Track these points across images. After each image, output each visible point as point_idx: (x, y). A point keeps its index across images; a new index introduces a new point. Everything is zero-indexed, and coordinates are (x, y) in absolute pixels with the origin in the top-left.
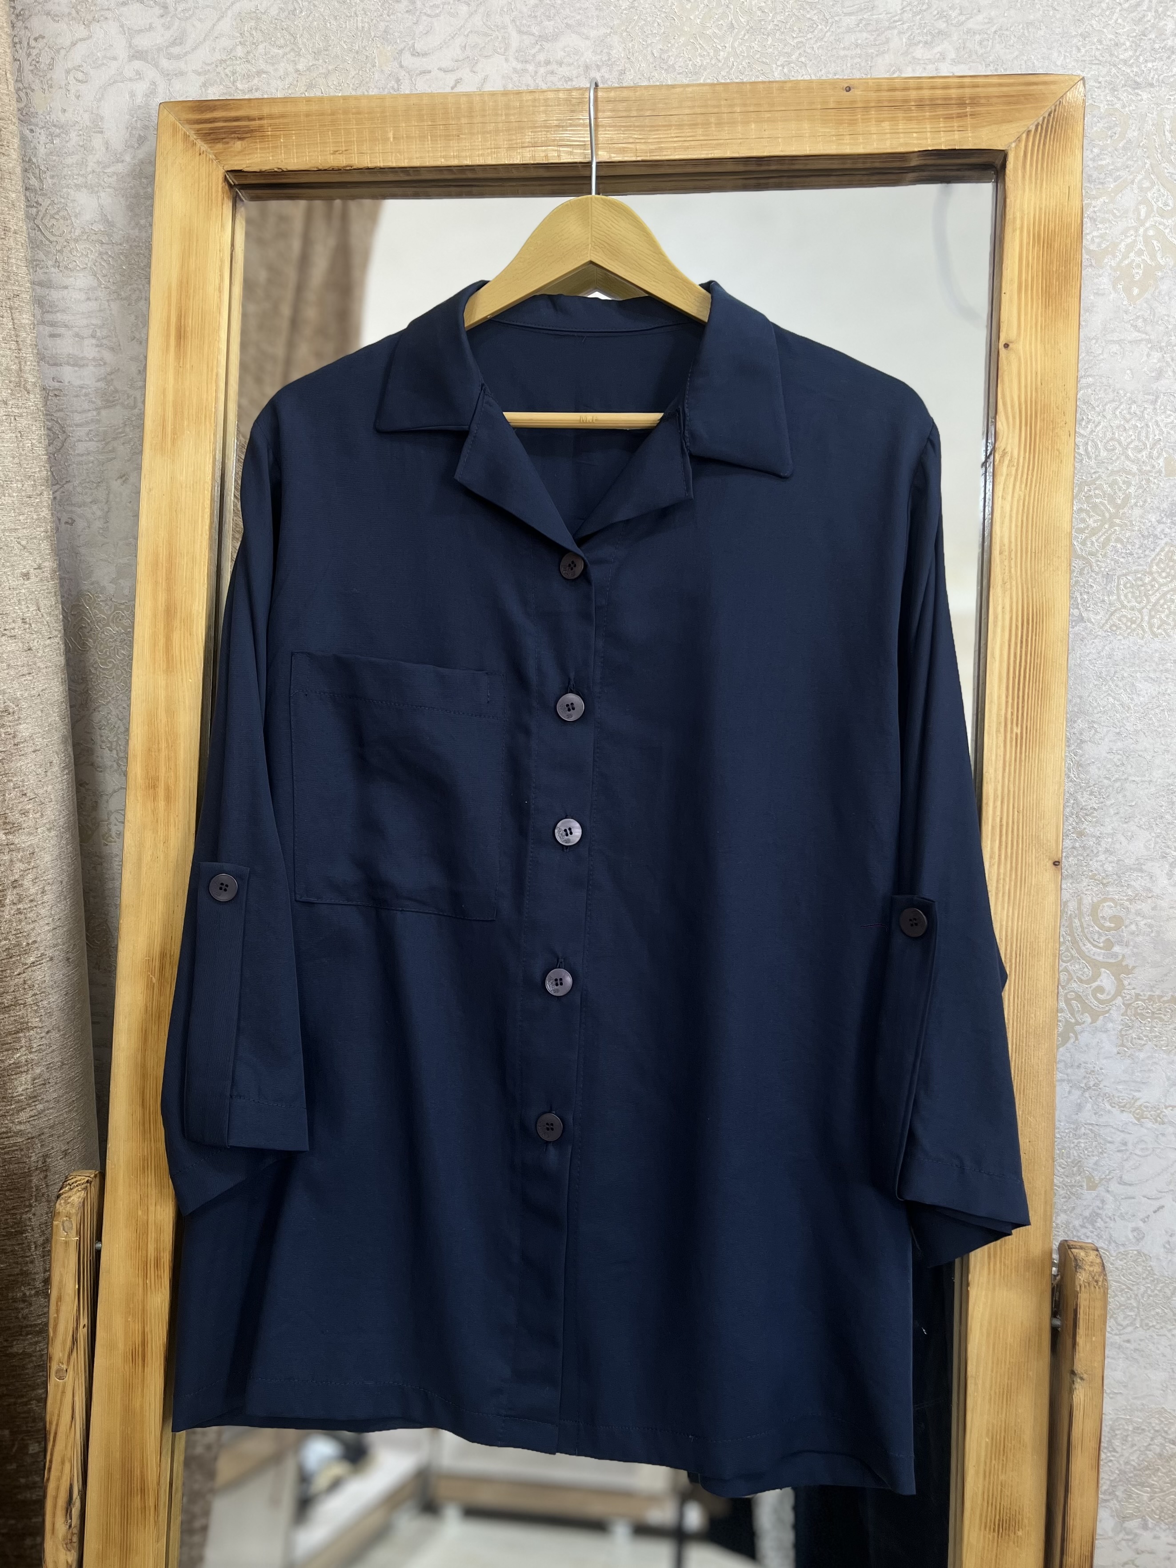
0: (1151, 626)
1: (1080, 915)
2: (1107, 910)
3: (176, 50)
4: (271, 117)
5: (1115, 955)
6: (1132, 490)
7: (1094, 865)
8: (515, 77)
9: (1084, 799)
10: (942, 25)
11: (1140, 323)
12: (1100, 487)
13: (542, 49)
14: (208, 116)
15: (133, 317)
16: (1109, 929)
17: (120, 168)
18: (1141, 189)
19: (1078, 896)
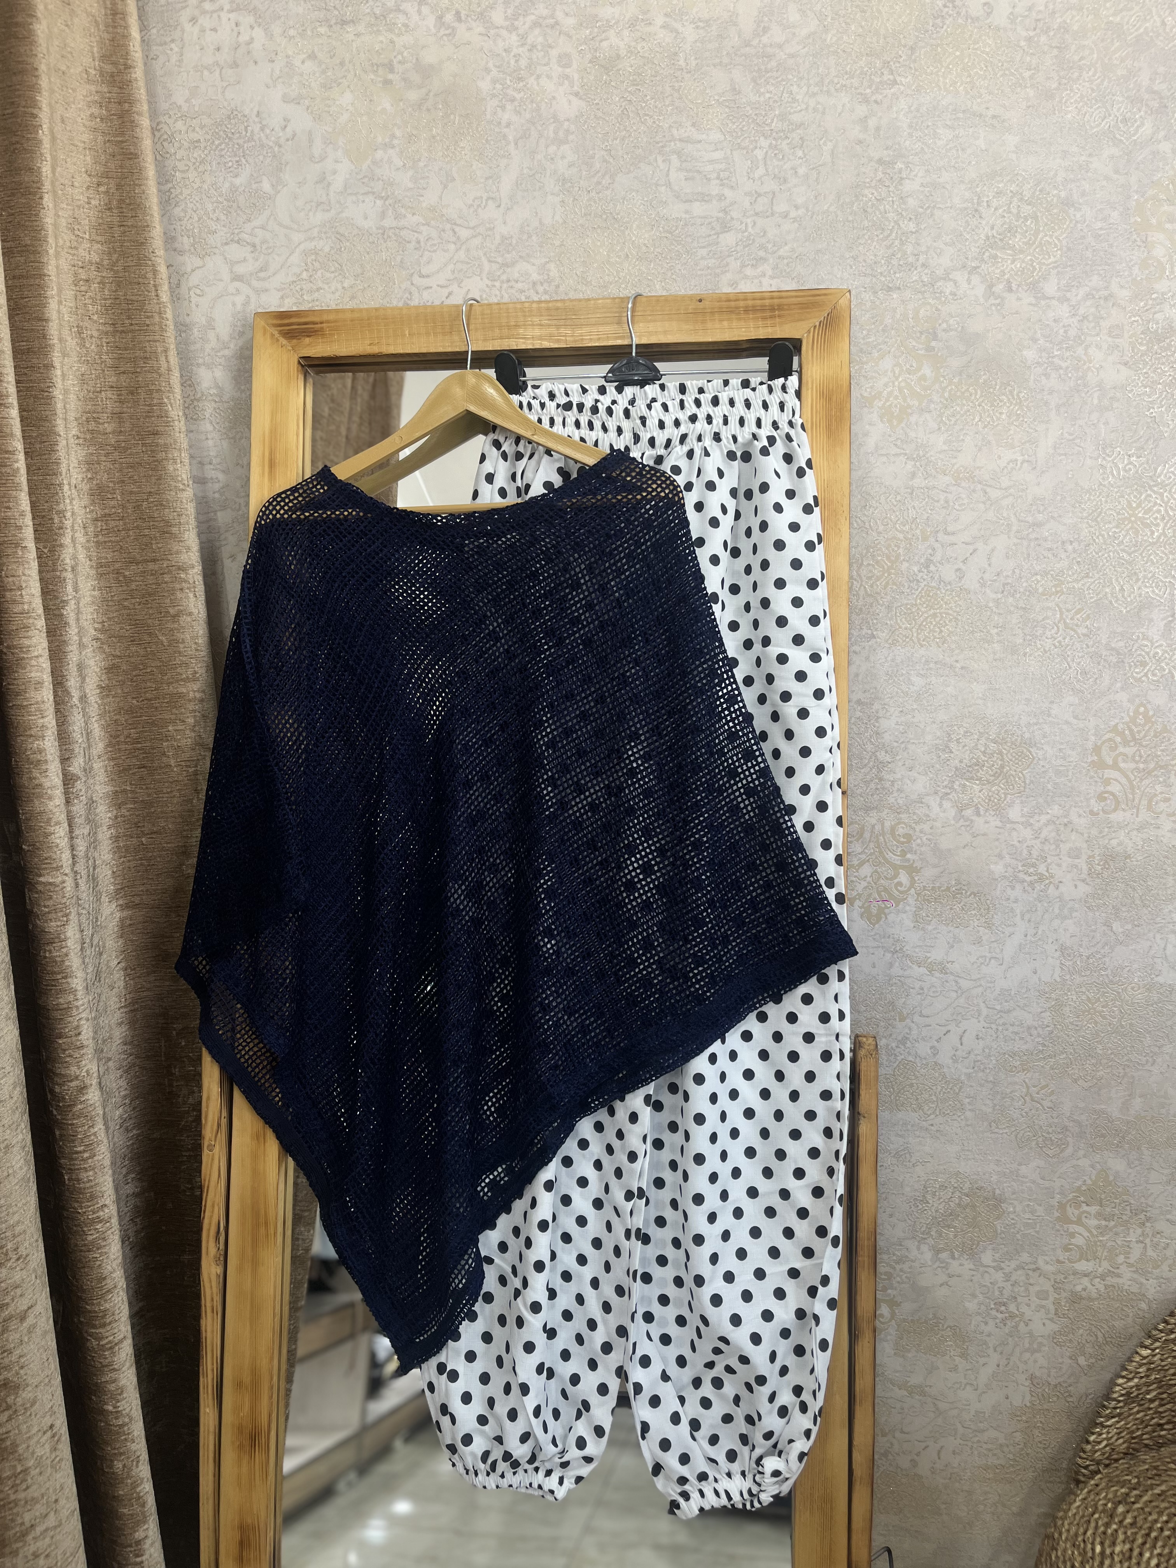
0: (919, 640)
1: (883, 834)
2: (901, 831)
3: (262, 275)
4: (328, 322)
5: (909, 860)
6: (901, 551)
7: (891, 800)
8: (487, 290)
9: (882, 756)
10: (762, 253)
11: (899, 442)
12: (880, 549)
13: (504, 272)
14: (286, 321)
15: (237, 451)
16: (903, 843)
17: (226, 352)
18: (895, 357)
19: (881, 821)
